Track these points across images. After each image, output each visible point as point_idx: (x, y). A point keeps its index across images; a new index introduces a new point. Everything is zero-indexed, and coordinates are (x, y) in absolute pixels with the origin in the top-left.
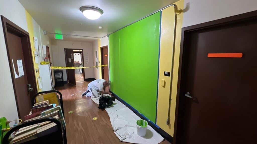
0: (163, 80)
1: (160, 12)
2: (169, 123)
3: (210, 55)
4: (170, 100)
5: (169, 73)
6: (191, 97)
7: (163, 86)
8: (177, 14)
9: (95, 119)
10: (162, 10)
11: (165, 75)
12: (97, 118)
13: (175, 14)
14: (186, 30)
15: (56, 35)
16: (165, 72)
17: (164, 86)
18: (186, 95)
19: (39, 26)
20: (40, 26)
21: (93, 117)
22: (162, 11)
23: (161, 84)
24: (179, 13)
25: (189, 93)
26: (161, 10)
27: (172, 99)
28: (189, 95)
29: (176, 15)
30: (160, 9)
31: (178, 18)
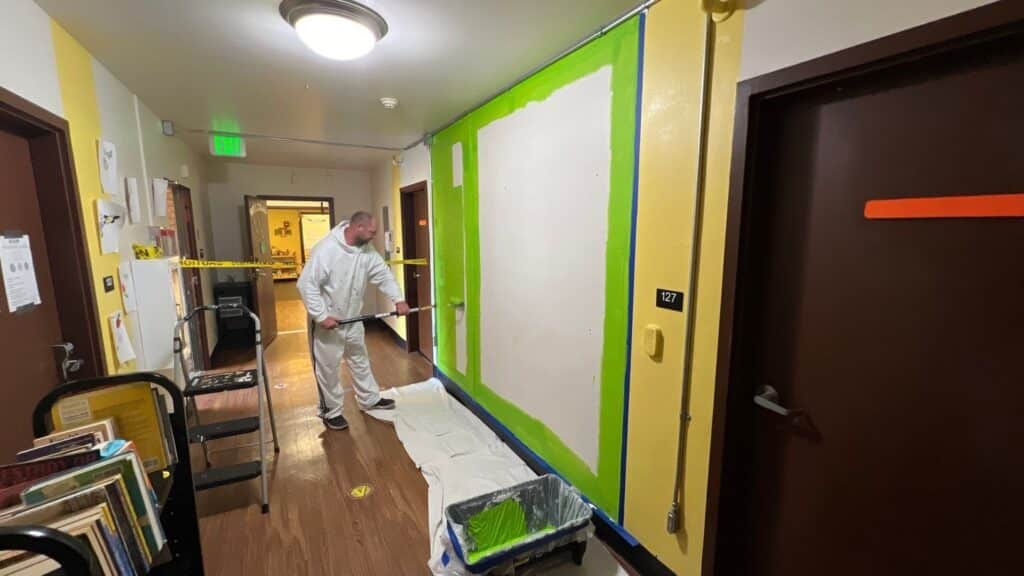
0: (653, 327)
1: (638, 17)
2: (677, 524)
3: (876, 209)
4: (685, 418)
5: (680, 296)
6: (782, 411)
7: (653, 353)
8: (716, 17)
9: (360, 492)
10: (648, 7)
11: (661, 303)
12: (369, 490)
13: (704, 17)
14: (756, 91)
15: (217, 139)
16: (659, 292)
17: (658, 356)
18: (760, 400)
19: (135, 97)
20: (139, 97)
21: (354, 486)
22: (646, 11)
23: (642, 346)
24: (723, 11)
25: (770, 390)
26: (643, 6)
27: (691, 413)
28: (772, 399)
29: (711, 26)
30: (640, 5)
31: (719, 40)
